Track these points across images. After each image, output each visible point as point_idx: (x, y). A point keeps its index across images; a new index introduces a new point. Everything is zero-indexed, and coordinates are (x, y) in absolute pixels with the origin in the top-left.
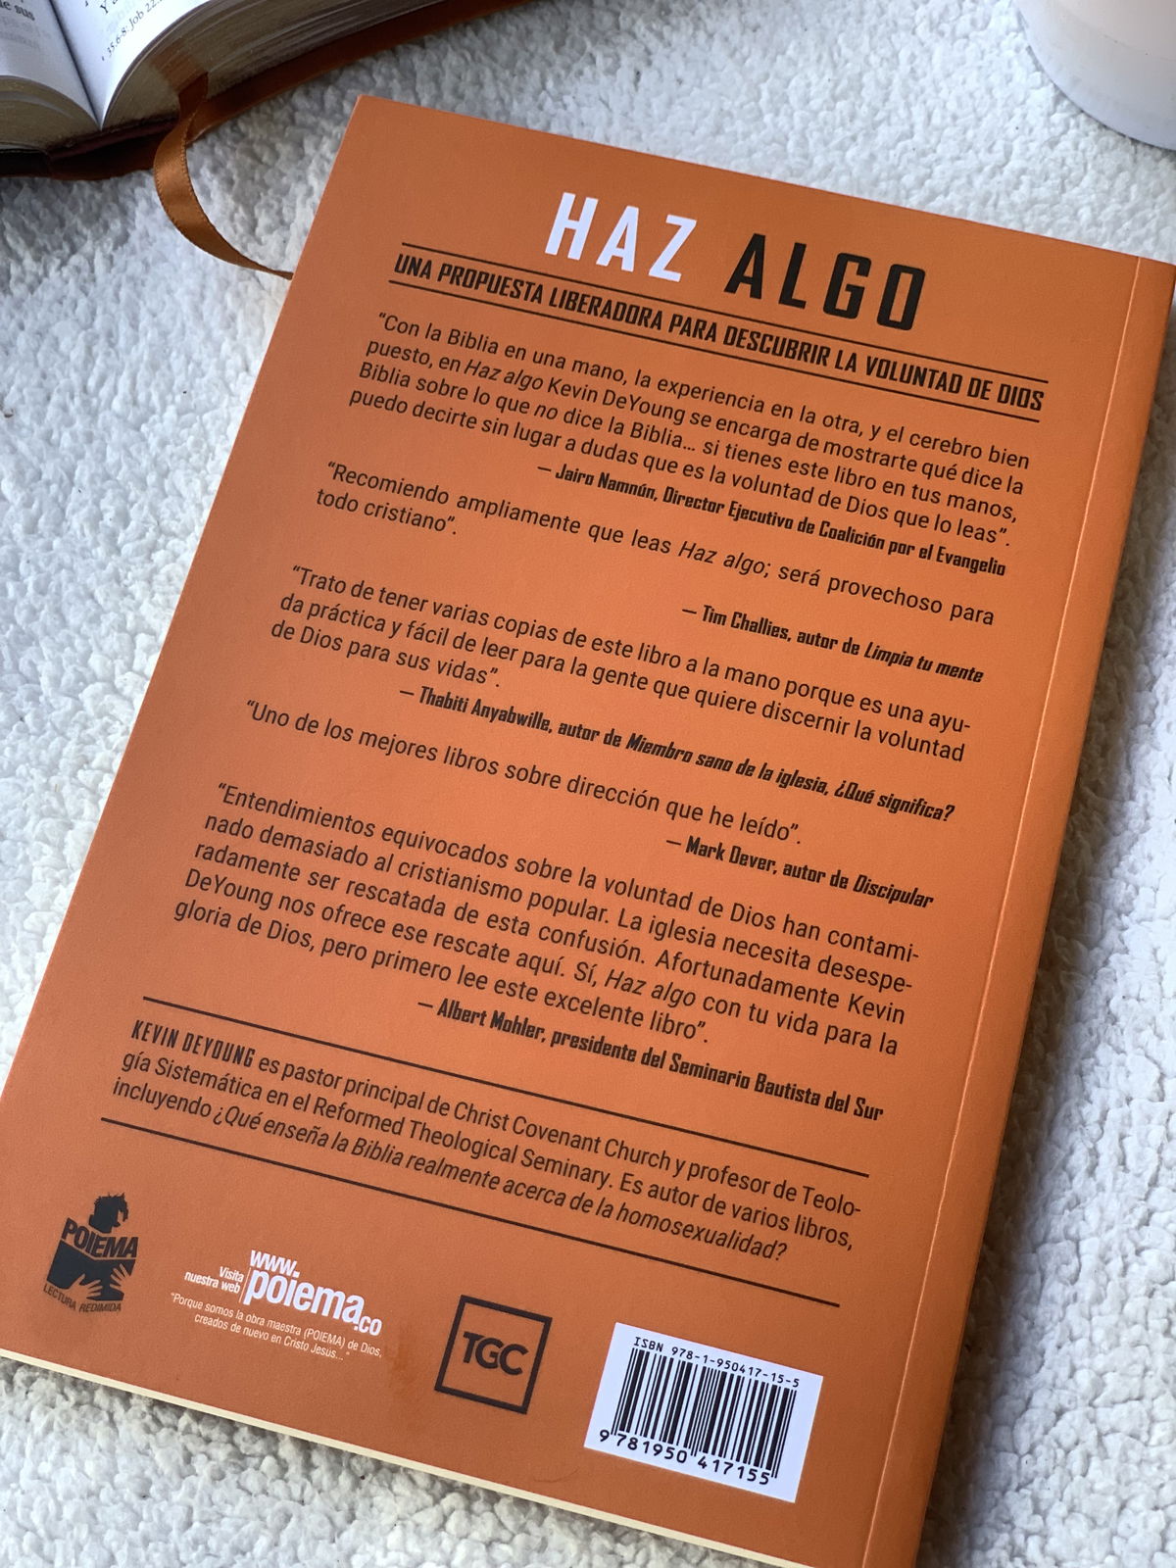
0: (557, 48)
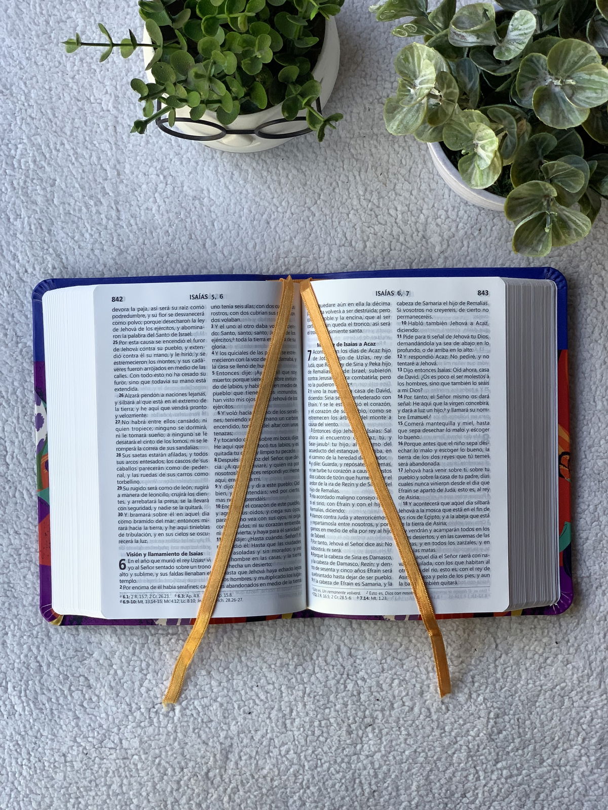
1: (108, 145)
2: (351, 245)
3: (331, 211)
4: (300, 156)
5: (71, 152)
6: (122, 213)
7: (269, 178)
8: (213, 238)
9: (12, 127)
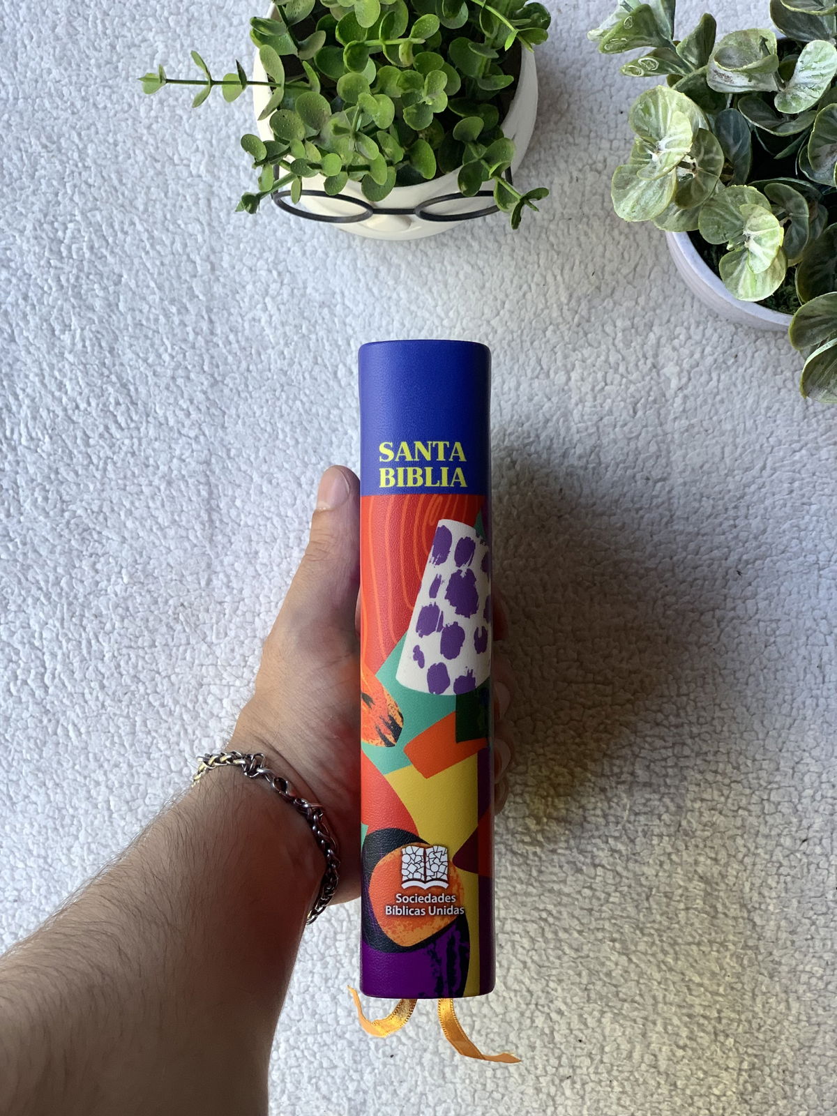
1: (198, 227)
2: (548, 376)
3: (520, 327)
4: (475, 245)
5: (145, 236)
6: (217, 325)
7: (430, 277)
8: (348, 362)
9: (60, 198)
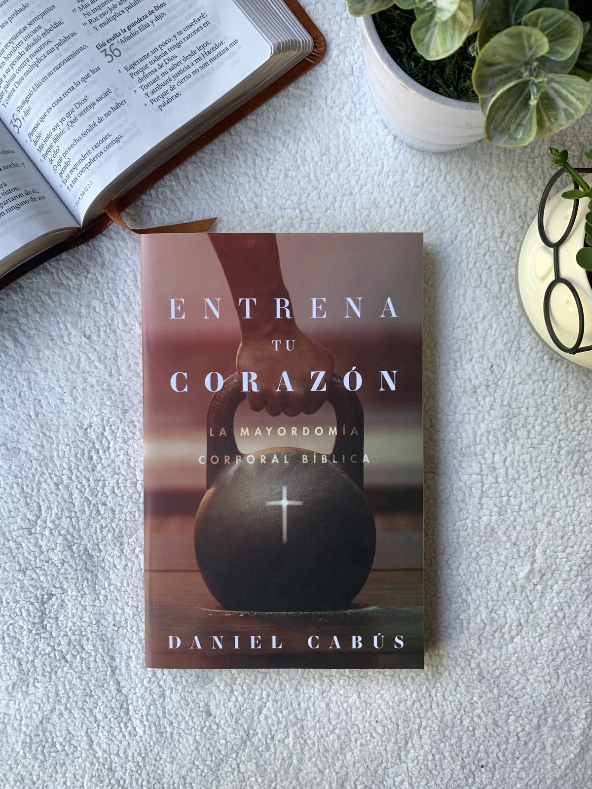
0: (224, 156)
